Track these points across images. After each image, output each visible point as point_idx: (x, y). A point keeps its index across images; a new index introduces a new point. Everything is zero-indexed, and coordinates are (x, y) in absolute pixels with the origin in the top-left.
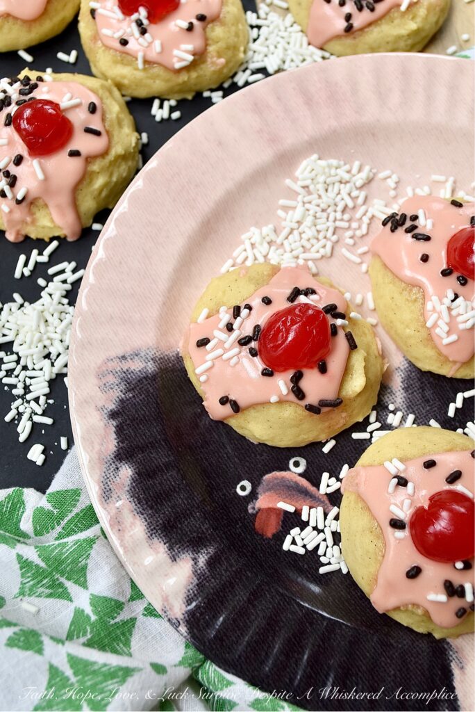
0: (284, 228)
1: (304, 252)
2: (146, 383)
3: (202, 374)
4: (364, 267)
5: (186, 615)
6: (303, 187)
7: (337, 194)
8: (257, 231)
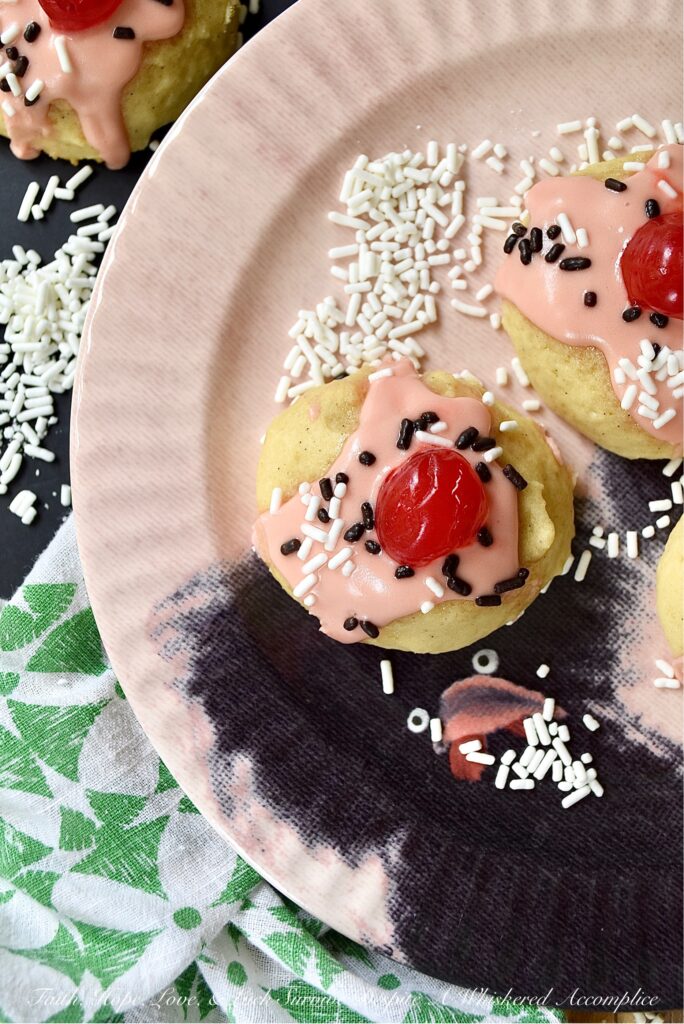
0: (350, 295)
1: (394, 327)
2: (224, 622)
3: (308, 592)
4: (494, 321)
5: (397, 936)
6: (359, 217)
7: (416, 210)
8: (309, 315)
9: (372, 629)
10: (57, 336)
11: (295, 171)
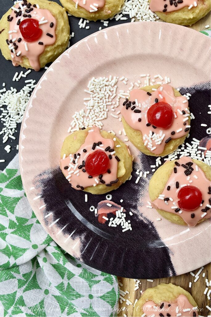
0: (88, 110)
1: (97, 118)
2: (50, 182)
3: (69, 179)
4: (120, 119)
5: (81, 256)
6: (92, 91)
7: (105, 91)
8: (78, 113)
9: (82, 188)
10: (19, 110)
11: (78, 80)
